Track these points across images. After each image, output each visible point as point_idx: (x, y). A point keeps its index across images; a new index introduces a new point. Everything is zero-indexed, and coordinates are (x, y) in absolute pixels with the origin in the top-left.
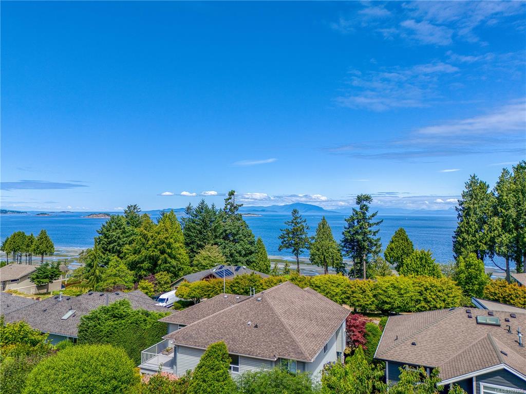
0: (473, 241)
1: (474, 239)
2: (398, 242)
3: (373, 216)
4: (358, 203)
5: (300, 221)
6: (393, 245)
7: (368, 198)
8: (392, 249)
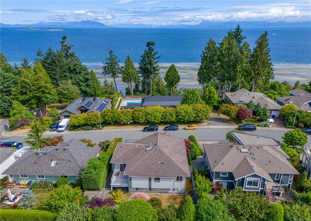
2: (171, 72)
3: (155, 54)
4: (147, 46)
5: (114, 57)
6: (169, 74)
7: (153, 44)
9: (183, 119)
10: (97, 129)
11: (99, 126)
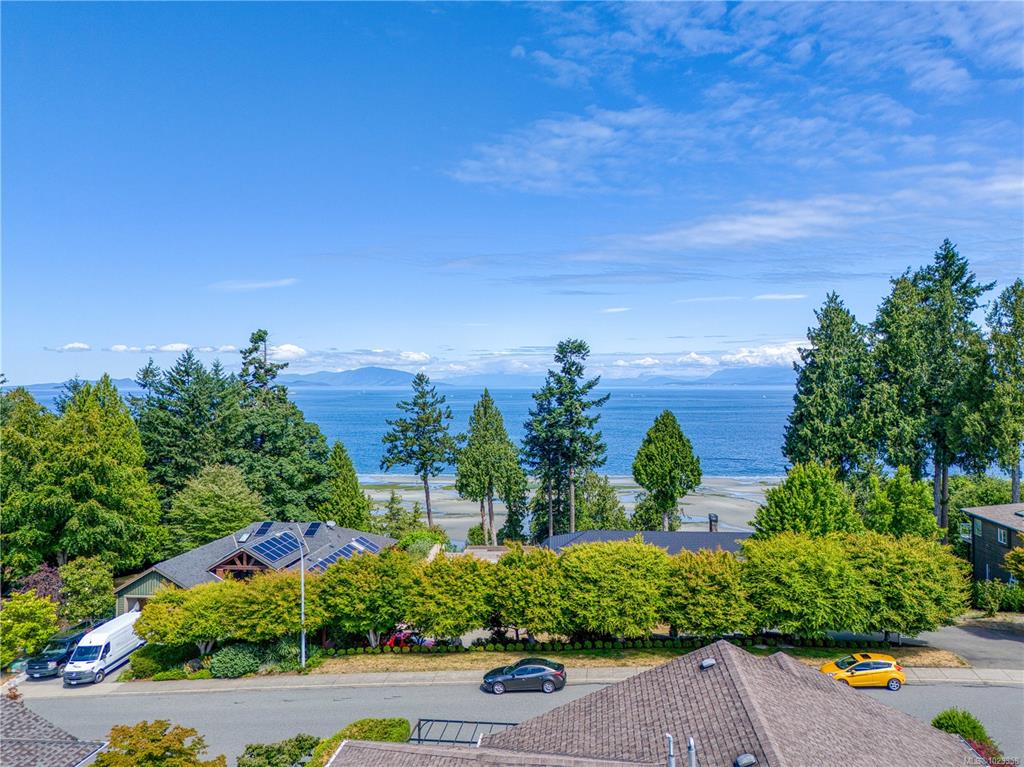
0: (834, 434)
1: (836, 430)
2: (663, 441)
3: (590, 387)
4: (558, 359)
5: (432, 400)
6: (652, 447)
7: (580, 348)
8: (650, 458)
9: (801, 616)
10: (284, 671)
11: (294, 650)
